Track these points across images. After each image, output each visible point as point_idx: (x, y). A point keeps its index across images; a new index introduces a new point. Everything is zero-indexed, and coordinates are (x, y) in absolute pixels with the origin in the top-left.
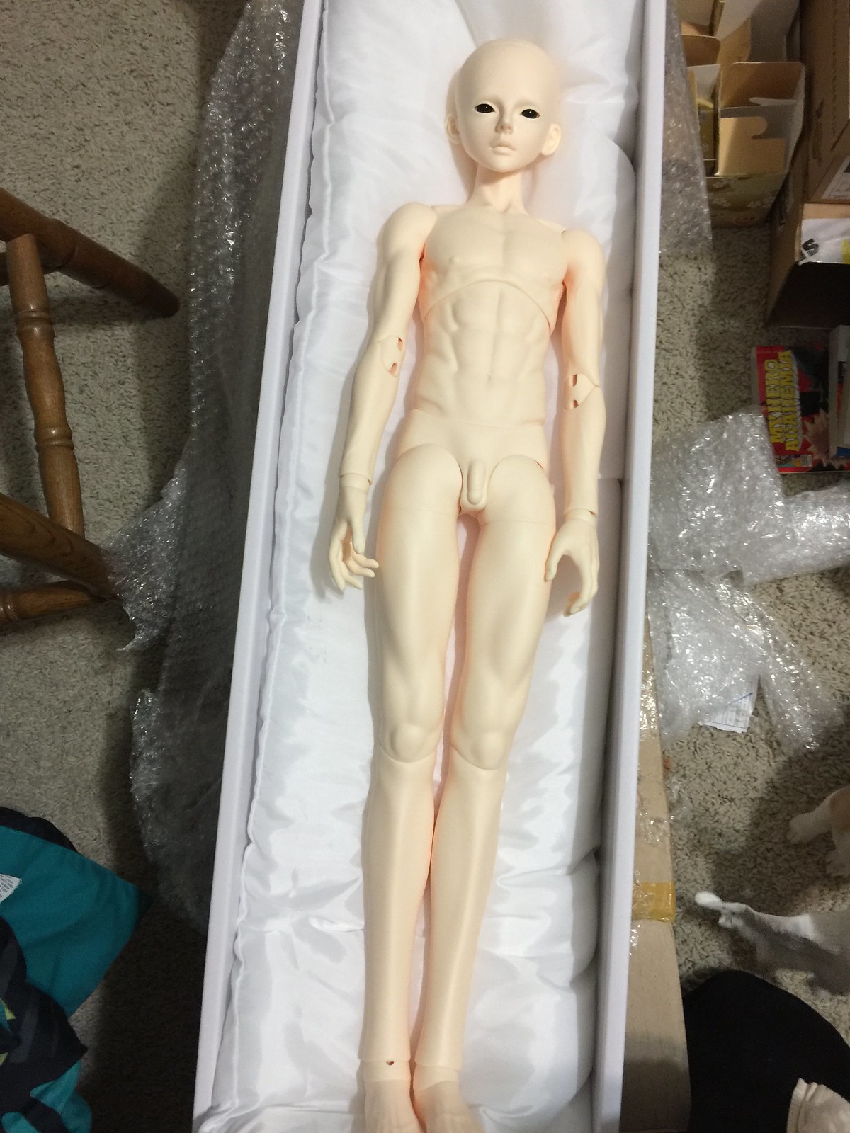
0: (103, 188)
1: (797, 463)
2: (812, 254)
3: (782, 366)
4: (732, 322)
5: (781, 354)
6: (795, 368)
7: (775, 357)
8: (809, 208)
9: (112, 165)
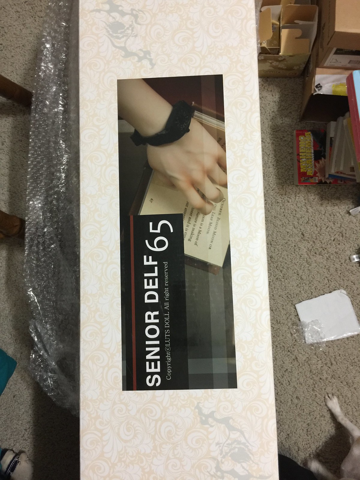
0: (12, 54)
1: (312, 180)
2: (319, 90)
3: (306, 138)
4: (286, 119)
5: (306, 134)
6: (312, 140)
7: (304, 135)
8: (318, 70)
9: (17, 44)
